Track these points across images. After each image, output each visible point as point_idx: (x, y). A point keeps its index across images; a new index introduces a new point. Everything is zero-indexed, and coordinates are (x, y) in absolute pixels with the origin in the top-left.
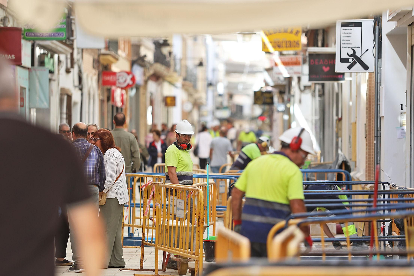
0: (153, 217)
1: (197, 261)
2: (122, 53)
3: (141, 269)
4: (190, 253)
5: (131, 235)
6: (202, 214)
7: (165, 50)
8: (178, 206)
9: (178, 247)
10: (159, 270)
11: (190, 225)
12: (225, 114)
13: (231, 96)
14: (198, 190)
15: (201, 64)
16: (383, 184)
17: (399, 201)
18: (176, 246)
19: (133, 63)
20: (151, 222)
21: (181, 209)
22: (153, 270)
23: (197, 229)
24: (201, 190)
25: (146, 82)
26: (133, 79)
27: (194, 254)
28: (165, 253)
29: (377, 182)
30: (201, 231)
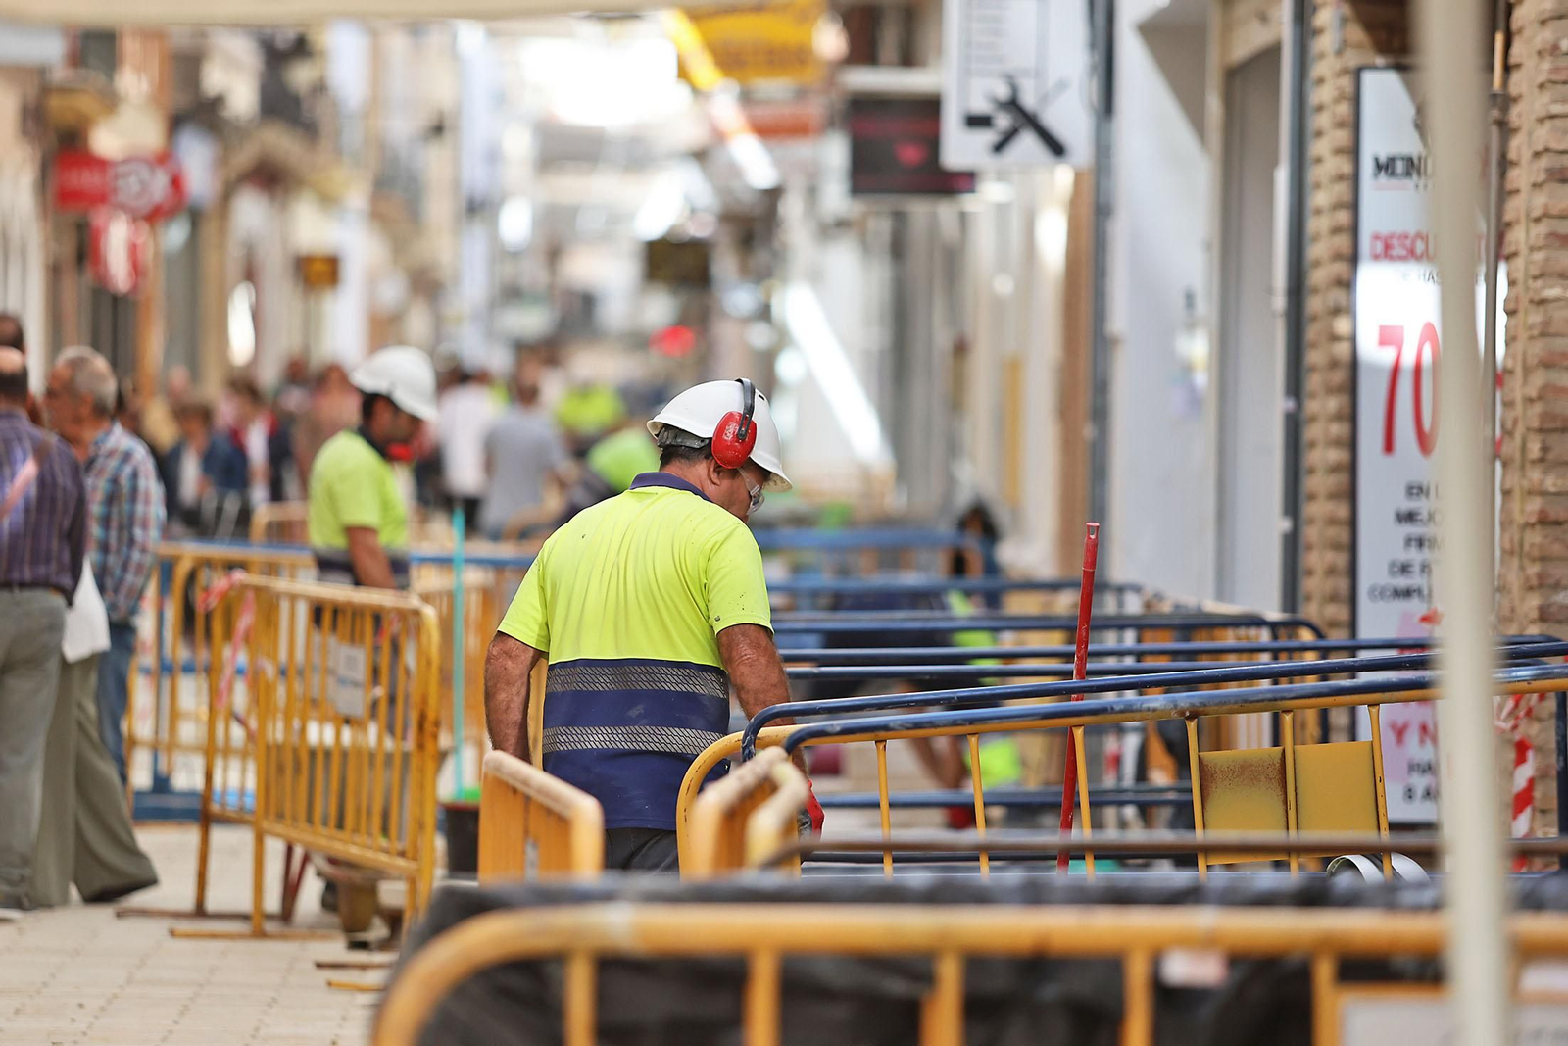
0: (249, 712)
1: (412, 882)
2: (134, 83)
3: (200, 912)
4: (386, 851)
5: (161, 784)
6: (433, 701)
7: (301, 76)
8: (343, 671)
9: (340, 826)
10: (270, 917)
11: (389, 744)
12: (532, 321)
13: (554, 254)
14: (417, 613)
15: (438, 130)
16: (1120, 590)
17: (1175, 654)
18: (333, 822)
19: (176, 123)
20: (237, 733)
21: (356, 684)
22: (244, 917)
23: (414, 762)
24: (430, 612)
25: (227, 196)
26: (176, 183)
27: (402, 854)
28: (290, 851)
29: (1091, 584)
30: (430, 765)
